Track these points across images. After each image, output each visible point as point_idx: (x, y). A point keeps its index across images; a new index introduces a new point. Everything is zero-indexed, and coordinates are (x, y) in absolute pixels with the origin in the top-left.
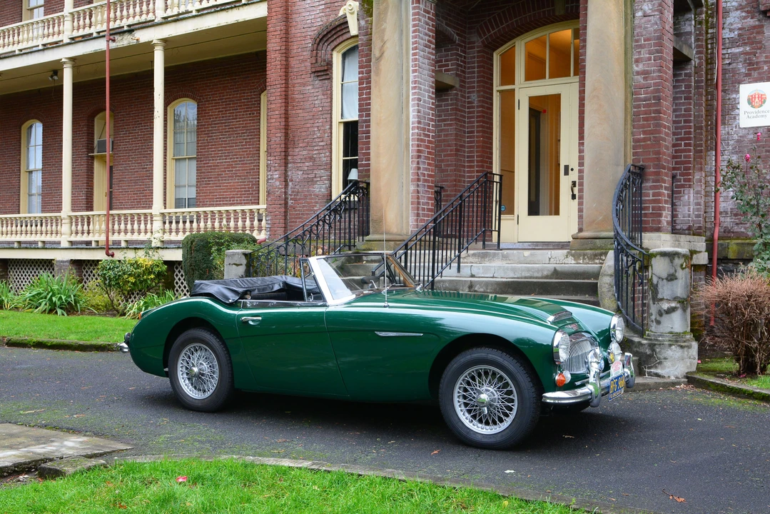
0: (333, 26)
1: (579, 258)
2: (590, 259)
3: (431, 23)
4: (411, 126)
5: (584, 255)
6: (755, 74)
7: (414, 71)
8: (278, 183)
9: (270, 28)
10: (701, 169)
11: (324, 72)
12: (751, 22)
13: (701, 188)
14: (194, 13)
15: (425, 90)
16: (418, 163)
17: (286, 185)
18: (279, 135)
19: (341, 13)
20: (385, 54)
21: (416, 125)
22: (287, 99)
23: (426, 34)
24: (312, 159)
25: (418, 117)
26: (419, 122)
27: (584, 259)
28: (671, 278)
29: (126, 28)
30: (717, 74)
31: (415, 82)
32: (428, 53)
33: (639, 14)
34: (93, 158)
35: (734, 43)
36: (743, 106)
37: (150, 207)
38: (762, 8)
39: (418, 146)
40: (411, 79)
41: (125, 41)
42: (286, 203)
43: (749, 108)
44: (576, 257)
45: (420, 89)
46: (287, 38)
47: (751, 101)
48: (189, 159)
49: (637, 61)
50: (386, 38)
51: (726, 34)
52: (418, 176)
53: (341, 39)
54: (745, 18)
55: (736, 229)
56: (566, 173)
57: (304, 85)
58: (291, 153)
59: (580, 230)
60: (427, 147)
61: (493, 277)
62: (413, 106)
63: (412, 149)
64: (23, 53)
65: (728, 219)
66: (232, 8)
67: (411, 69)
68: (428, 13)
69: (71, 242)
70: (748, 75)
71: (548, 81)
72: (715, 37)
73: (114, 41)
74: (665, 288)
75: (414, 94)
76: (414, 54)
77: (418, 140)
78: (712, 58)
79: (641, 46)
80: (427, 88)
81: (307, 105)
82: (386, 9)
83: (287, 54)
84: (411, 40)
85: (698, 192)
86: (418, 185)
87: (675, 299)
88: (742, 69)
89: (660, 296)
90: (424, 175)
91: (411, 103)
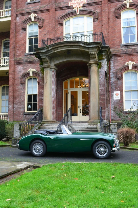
0: (26, 73)
3: (55, 76)
5: (92, 124)
6: (117, 90)
7: (53, 86)
9: (10, 73)
10: (107, 107)
11: (23, 84)
12: (116, 80)
13: (107, 111)
15: (54, 90)
16: (54, 105)
17: (14, 109)
19: (28, 71)
20: (47, 82)
21: (53, 97)
22: (14, 89)
23: (55, 78)
24: (20, 103)
25: (53, 95)
28: (115, 128)
30: (110, 90)
33: (100, 78)
35: (112, 83)
36: (115, 95)
38: (118, 78)
42: (13, 113)
43: (116, 96)
44: (90, 125)
46: (14, 75)
47: (116, 95)
49: (100, 87)
50: (47, 79)
51: (111, 82)
52: (54, 108)
53: (28, 76)
54: (114, 79)
55: (114, 119)
56: (79, 107)
57: (18, 86)
58: (15, 101)
59: (89, 119)
60: (55, 102)
62: (53, 93)
63: (52, 102)
65: (112, 117)
68: (55, 74)
70: (115, 90)
71: (74, 88)
72: (109, 82)
76: (53, 82)
77: (53, 100)
78: (109, 86)
79: (100, 84)
81: (19, 90)
83: (14, 79)
84: (52, 80)
85: (107, 112)
86: (53, 110)
87: (115, 132)
88: (114, 88)
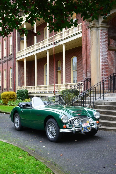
3: (106, 35)
4: (100, 62)
7: (101, 48)
8: (85, 77)
9: (83, 39)
14: (70, 37)
15: (104, 53)
16: (102, 71)
18: (85, 65)
20: (93, 45)
21: (102, 62)
23: (104, 39)
25: (102, 60)
26: (102, 61)
29: (58, 41)
31: (101, 51)
32: (105, 43)
34: (57, 71)
37: (62, 83)
39: (102, 67)
40: (100, 50)
41: (57, 45)
45: (103, 53)
46: (86, 41)
48: (76, 71)
50: (93, 41)
52: (102, 74)
58: (88, 69)
60: (105, 67)
61: (111, 101)
62: (101, 57)
63: (101, 68)
64: (40, 49)
66: (76, 35)
67: (100, 48)
68: (105, 33)
69: (49, 92)
73: (55, 45)
75: (101, 54)
76: (101, 44)
77: (102, 66)
80: (105, 52)
82: (93, 34)
83: (86, 45)
84: (100, 41)
86: (102, 77)
90: (105, 74)
91: (100, 56)
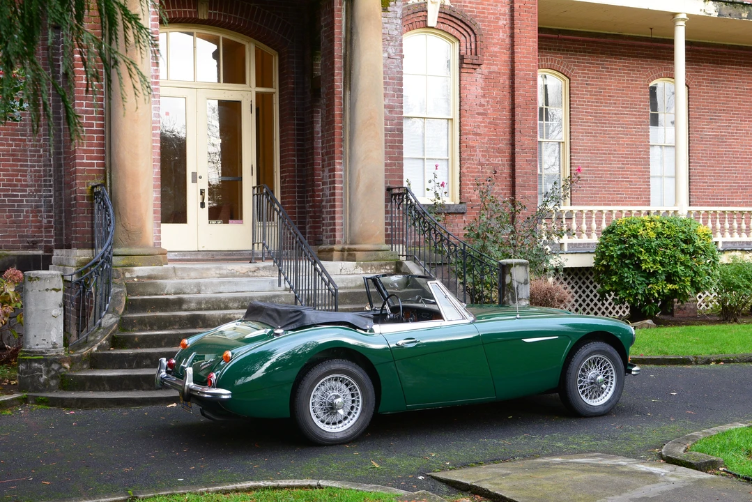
1: (367, 269)
2: (376, 269)
5: (372, 266)
27: (371, 269)
28: (526, 282)
56: (194, 181)
71: (170, 83)
74: (523, 290)
89: (520, 297)
